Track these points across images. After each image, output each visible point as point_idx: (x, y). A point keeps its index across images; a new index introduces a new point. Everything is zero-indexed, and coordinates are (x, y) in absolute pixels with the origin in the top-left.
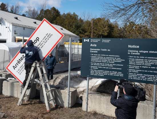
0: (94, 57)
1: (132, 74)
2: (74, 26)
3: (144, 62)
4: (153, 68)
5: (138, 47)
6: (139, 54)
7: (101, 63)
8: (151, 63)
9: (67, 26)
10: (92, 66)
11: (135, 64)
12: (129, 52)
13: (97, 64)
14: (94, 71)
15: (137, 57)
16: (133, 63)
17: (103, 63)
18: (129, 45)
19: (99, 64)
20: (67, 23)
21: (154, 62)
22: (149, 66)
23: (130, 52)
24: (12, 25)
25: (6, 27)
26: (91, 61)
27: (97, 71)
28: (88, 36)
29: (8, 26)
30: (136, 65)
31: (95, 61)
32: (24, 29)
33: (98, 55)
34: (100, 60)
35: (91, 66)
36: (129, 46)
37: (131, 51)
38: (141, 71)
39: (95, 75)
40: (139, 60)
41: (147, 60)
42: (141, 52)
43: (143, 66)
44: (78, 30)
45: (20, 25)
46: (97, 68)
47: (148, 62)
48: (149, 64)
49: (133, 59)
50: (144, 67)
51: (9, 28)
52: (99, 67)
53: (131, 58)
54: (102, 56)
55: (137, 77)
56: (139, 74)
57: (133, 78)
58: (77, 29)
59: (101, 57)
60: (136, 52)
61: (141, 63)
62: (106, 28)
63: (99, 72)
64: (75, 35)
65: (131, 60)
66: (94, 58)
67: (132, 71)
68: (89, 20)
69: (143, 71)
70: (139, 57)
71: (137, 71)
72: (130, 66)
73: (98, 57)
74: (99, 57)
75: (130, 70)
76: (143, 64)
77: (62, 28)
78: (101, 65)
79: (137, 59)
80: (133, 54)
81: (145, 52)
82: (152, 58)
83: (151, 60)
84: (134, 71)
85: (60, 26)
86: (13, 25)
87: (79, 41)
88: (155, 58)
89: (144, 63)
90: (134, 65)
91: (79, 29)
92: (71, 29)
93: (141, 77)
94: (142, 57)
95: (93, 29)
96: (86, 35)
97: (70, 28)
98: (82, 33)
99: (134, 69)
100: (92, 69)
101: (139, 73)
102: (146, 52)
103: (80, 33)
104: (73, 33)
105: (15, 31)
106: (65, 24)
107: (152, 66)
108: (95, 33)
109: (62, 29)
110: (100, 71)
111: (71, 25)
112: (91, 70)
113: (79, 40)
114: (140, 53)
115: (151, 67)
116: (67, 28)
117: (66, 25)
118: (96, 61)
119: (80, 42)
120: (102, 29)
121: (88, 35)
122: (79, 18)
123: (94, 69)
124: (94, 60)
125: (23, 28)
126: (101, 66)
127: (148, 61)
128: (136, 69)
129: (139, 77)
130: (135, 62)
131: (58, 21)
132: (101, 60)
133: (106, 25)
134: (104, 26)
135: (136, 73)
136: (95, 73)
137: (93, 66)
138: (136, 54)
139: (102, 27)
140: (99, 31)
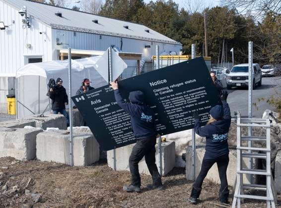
0: (108, 118)
1: (177, 122)
2: (171, 25)
3: (185, 99)
4: (201, 103)
5: (165, 81)
6: (172, 90)
7: (123, 122)
8: (195, 97)
9: (157, 25)
10: (112, 131)
11: (174, 106)
12: (156, 93)
13: (117, 126)
14: (119, 137)
15: (171, 96)
16: (170, 106)
17: (126, 121)
18: (150, 83)
19: (122, 125)
20: (158, 19)
21: (199, 95)
22: (195, 102)
23: (158, 92)
24: (52, 28)
25: (41, 33)
26: (107, 125)
27: (124, 136)
28: (198, 42)
29: (44, 31)
30: (176, 107)
31: (112, 123)
32: (75, 34)
33: (112, 113)
34: (119, 119)
35: (112, 133)
36: (152, 84)
37: (158, 90)
38: (187, 112)
39: (124, 142)
40: (176, 99)
41: (187, 95)
42: (172, 86)
43: (186, 105)
44: (180, 31)
45: (67, 27)
46: (122, 131)
47: (191, 98)
48: (193, 100)
49: (167, 101)
50: (189, 106)
51: (45, 33)
52: (124, 129)
53: (163, 100)
54: (119, 112)
55: (186, 122)
56: (187, 118)
57: (181, 126)
58: (178, 30)
59: (119, 114)
60: (166, 90)
61: (182, 102)
62: (231, 26)
63: (128, 136)
64: (174, 41)
65: (165, 103)
66: (109, 120)
67: (174, 117)
68: (198, 11)
69: (190, 112)
70: (174, 95)
71: (182, 115)
72: (167, 111)
73: (113, 116)
74: (115, 115)
75: (172, 117)
76: (185, 103)
77: (147, 28)
78: (125, 125)
79: (173, 99)
80: (164, 93)
81: (178, 85)
82: (193, 90)
83: (194, 94)
84: (178, 116)
85: (143, 26)
86: (54, 28)
87: (181, 53)
88: (197, 89)
89: (185, 101)
90: (173, 108)
91: (181, 29)
92: (166, 30)
93: (191, 121)
94: (179, 94)
95: (207, 27)
96: (195, 41)
97: (164, 29)
98: (187, 38)
99: (177, 113)
100: (115, 135)
101: (186, 116)
102: (180, 84)
103: (183, 38)
104: (171, 38)
105: (58, 40)
106: (154, 21)
107: (199, 100)
108: (211, 35)
109: (148, 31)
110: (128, 133)
111: (165, 23)
112: (114, 137)
113: (181, 50)
114: (172, 88)
115: (199, 103)
116: (159, 29)
117: (155, 24)
118: (114, 123)
119: (183, 55)
120: (224, 27)
121: (197, 40)
122: (180, 9)
123: (118, 135)
124: (110, 122)
125: (73, 32)
126: (127, 127)
127: (189, 96)
128: (179, 113)
129: (188, 121)
130: (173, 103)
131: (141, 17)
132: (121, 118)
133: (230, 19)
134: (228, 22)
135: (182, 118)
136: (122, 139)
137: (114, 130)
138: (168, 92)
139: (223, 24)
140: (219, 32)
